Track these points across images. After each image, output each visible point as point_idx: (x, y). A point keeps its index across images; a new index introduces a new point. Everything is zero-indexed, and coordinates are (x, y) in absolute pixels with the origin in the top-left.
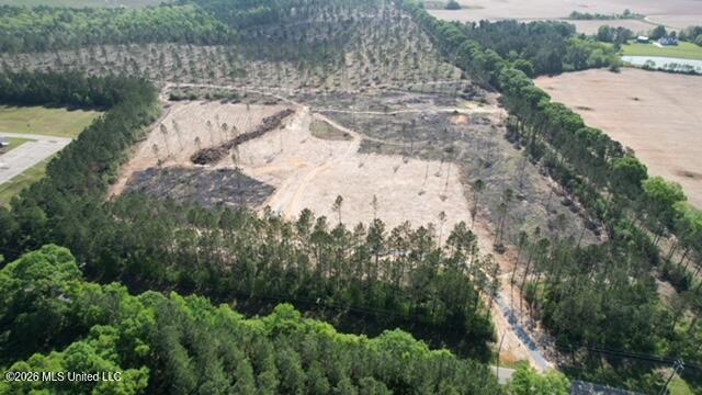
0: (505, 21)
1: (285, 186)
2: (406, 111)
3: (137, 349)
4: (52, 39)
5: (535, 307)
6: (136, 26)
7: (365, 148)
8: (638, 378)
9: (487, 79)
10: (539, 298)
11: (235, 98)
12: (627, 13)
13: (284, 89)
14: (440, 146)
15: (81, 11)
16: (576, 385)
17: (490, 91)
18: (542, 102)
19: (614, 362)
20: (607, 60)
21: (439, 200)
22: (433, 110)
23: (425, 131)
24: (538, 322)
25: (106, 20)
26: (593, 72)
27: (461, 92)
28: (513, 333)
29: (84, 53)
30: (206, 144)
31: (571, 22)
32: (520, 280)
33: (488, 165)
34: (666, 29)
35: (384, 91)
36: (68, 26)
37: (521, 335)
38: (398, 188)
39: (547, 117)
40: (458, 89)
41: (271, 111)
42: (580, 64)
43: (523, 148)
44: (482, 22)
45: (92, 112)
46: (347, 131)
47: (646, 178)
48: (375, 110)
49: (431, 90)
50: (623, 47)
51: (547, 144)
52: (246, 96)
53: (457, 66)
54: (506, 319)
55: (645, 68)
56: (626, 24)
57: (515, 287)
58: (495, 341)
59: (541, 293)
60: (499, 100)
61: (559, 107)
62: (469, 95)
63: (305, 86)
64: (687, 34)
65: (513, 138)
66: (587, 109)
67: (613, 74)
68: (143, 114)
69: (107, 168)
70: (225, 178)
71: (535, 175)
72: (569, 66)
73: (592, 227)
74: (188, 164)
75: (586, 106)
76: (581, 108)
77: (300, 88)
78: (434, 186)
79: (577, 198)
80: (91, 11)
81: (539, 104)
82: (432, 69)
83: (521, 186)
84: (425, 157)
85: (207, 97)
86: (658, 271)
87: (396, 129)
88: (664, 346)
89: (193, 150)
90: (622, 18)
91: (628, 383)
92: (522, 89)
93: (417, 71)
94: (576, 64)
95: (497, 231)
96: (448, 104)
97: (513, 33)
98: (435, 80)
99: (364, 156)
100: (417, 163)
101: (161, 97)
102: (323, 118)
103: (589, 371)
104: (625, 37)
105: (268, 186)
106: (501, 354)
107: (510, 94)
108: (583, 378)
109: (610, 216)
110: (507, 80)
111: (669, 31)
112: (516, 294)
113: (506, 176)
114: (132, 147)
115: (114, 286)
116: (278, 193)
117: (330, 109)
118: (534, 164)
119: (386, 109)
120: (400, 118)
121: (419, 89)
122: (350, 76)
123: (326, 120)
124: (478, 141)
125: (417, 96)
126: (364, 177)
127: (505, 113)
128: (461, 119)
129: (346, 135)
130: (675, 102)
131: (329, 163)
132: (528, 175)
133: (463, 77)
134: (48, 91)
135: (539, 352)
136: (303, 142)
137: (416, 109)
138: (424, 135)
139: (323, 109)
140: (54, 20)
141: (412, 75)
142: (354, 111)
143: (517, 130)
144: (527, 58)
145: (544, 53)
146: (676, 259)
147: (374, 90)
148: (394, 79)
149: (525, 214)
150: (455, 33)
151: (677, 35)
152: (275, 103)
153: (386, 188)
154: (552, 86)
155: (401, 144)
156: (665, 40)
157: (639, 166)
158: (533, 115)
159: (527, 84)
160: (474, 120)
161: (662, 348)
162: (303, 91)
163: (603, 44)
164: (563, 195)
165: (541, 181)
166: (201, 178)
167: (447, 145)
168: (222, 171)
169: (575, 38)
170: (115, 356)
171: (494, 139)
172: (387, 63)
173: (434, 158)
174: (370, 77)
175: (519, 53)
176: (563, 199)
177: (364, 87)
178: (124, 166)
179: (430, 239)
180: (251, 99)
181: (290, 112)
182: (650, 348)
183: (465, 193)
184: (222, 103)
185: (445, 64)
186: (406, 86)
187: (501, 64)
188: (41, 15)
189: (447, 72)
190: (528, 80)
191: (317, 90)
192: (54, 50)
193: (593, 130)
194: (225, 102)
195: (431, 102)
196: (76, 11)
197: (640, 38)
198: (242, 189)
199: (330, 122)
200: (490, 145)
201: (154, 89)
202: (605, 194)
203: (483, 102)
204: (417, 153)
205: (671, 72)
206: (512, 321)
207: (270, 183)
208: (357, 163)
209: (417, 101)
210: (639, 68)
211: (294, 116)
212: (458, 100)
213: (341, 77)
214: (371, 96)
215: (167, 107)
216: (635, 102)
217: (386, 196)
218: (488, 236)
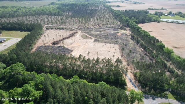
0: (131, 10)
1: (75, 50)
2: (106, 32)
3: (40, 86)
4: (16, 14)
5: (137, 78)
6: (37, 11)
7: (95, 41)
8: (161, 94)
9: (126, 24)
10: (137, 76)
11: (62, 29)
12: (162, 8)
13: (75, 27)
14: (114, 41)
15: (23, 7)
16: (146, 96)
17: (127, 27)
19: (155, 90)
20: (157, 20)
21: (113, 53)
22: (113, 32)
23: (110, 37)
24: (137, 82)
25: (29, 10)
26: (153, 23)
27: (120, 28)
28: (131, 84)
29: (24, 18)
30: (55, 40)
31: (148, 10)
32: (133, 72)
33: (126, 45)
34: (172, 12)
35: (100, 27)
36: (20, 11)
37: (133, 84)
38: (103, 51)
39: (141, 33)
40: (119, 27)
41: (72, 32)
42: (150, 21)
43: (135, 41)
44: (125, 10)
45: (27, 32)
46: (91, 37)
47: (165, 48)
48: (98, 32)
49: (112, 27)
50: (161, 17)
51: (141, 40)
52: (65, 28)
53: (119, 21)
54: (129, 81)
55: (166, 22)
56: (162, 11)
57: (132, 73)
58: (126, 85)
59: (138, 75)
60: (129, 29)
61: (144, 31)
62: (122, 28)
63: (80, 26)
64: (177, 14)
65: (132, 39)
66: (151, 32)
67: (158, 23)
68: (39, 33)
69: (31, 46)
70: (60, 48)
71: (138, 47)
72: (147, 21)
73: (151, 60)
74: (51, 45)
76: (150, 31)
78: (112, 50)
79: (148, 53)
80: (26, 7)
81: (139, 30)
82: (112, 22)
83: (134, 50)
84: (110, 43)
85: (56, 29)
86: (167, 70)
87: (103, 36)
89: (52, 41)
90: (161, 9)
91: (158, 95)
92: (135, 27)
93: (109, 22)
95: (128, 60)
96: (116, 30)
97: (133, 13)
98: (113, 25)
99: (95, 43)
100: (108, 45)
101: (44, 29)
102: (85, 34)
103: (149, 92)
104: (161, 14)
105: (71, 50)
106: (128, 89)
107: (132, 28)
108: (148, 94)
109: (156, 57)
110: (131, 24)
111: (172, 13)
112: (132, 75)
113: (130, 48)
114: (37, 41)
116: (74, 51)
117: (87, 32)
118: (138, 45)
119: (101, 31)
120: (104, 34)
121: (109, 27)
122: (92, 24)
123: (86, 34)
124: (124, 39)
125: (108, 29)
126: (95, 48)
127: (130, 33)
128: (119, 34)
129: (90, 38)
130: (173, 30)
131: (86, 45)
132: (136, 47)
133: (120, 24)
134: (16, 27)
135: (137, 88)
136: (80, 39)
137: (108, 32)
139: (85, 32)
140: (17, 10)
141: (107, 23)
142: (93, 32)
143: (133, 37)
144: (136, 19)
145: (141, 18)
146: (171, 67)
147: (98, 27)
148: (103, 24)
149: (135, 57)
150: (118, 13)
151: (175, 14)
152: (73, 30)
153: (100, 50)
154: (143, 26)
155: (104, 40)
156: (171, 15)
157: (163, 45)
158: (137, 33)
159: (136, 25)
160: (123, 34)
161: (166, 87)
162: (80, 27)
163: (156, 16)
164: (144, 52)
165: (139, 49)
166: (54, 48)
167: (116, 40)
168: (60, 46)
169: (149, 15)
170: (34, 88)
171: (127, 39)
172: (101, 20)
173: (113, 43)
174: (97, 24)
175: (134, 18)
176: (144, 53)
177: (95, 26)
178: (35, 45)
180: (66, 29)
181: (76, 32)
182: (164, 87)
183: (120, 52)
184: (59, 30)
185: (116, 21)
186: (106, 26)
187: (130, 21)
188: (13, 9)
189: (116, 23)
190: (136, 24)
191: (83, 27)
192: (17, 17)
193: (152, 36)
194: (60, 30)
195: (112, 30)
196: (22, 7)
197: (165, 14)
198: (64, 51)
199: (87, 35)
200: (126, 40)
201: (42, 26)
202: (155, 52)
203: (125, 30)
204: (108, 42)
205: (173, 23)
206: (131, 81)
207: (72, 49)
208: (93, 45)
209: (109, 30)
210: (164, 22)
211: (78, 33)
212: (119, 29)
213: (89, 24)
214: (97, 29)
215: (45, 31)
216: (163, 30)
217: (100, 52)
218: (125, 62)
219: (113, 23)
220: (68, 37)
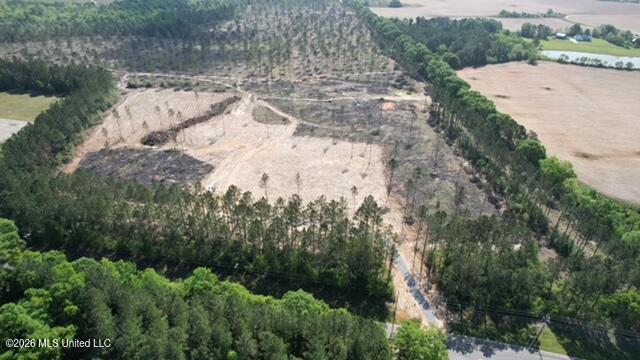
0: (439, 18)
1: (223, 165)
2: (341, 98)
3: (66, 309)
4: (23, 31)
5: (433, 272)
6: (102, 20)
7: (300, 131)
8: (515, 332)
9: (417, 70)
10: (437, 264)
11: (187, 86)
12: (550, 12)
13: (233, 78)
14: (368, 130)
15: (52, 5)
16: (460, 339)
17: (419, 80)
18: (462, 90)
19: (496, 320)
20: (526, 54)
21: (360, 177)
22: (365, 97)
23: (356, 116)
24: (434, 285)
25: (74, 13)
26: (512, 65)
27: (393, 82)
28: (410, 294)
29: (51, 44)
30: (155, 126)
31: (498, 20)
32: (422, 248)
33: (408, 147)
34: (582, 27)
35: (324, 80)
36: (38, 19)
37: (418, 296)
38: (324, 167)
39: (464, 104)
40: (391, 79)
41: (220, 98)
42: (503, 58)
43: (442, 132)
44: (418, 19)
45: (53, 98)
46: (286, 116)
47: (544, 157)
48: (314, 97)
49: (366, 79)
50: (542, 42)
51: (463, 128)
52: (197, 84)
53: (392, 58)
54: (406, 283)
55: (560, 61)
56: (547, 23)
57: (418, 254)
58: (393, 301)
59: (439, 260)
60: (426, 89)
61: (475, 95)
62: (400, 84)
63: (253, 75)
64: (600, 31)
65: (434, 123)
66: (504, 97)
67: (531, 66)
68: (100, 100)
69: (62, 149)
70: (170, 158)
71: (450, 156)
72: (492, 59)
73: (493, 201)
74: (138, 146)
75: (503, 94)
76: (499, 96)
77: (248, 77)
78: (358, 166)
79: (484, 176)
80: (62, 5)
81: (459, 93)
82: (369, 61)
83: (436, 165)
84: (353, 140)
85: (162, 85)
86: (546, 239)
87: (330, 114)
88: (539, 304)
89: (143, 133)
90: (545, 16)
91: (505, 337)
92: (445, 78)
93: (357, 62)
94: (499, 58)
95: (408, 205)
96: (379, 92)
97: (446, 29)
98: (371, 70)
99: (298, 138)
100: (345, 145)
101: (119, 85)
102: (265, 104)
103: (473, 328)
104: (545, 33)
105: (208, 165)
106: (397, 313)
107: (434, 83)
108: (468, 334)
109: (510, 191)
110: (433, 70)
111: (584, 28)
112: (418, 261)
113: (424, 157)
114: (88, 130)
115: (53, 253)
116: (216, 171)
117: (274, 96)
118: (450, 145)
119: (321, 96)
120: (335, 104)
121: (356, 79)
122: (295, 67)
123: (268, 106)
124: (402, 125)
125: (352, 85)
126: (296, 157)
127: (429, 100)
128: (389, 105)
129: (285, 120)
130: (581, 91)
131: (265, 145)
132: (443, 155)
133: (396, 69)
134: (12, 78)
135: (431, 311)
136: (245, 126)
137: (350, 97)
138: (355, 120)
139: (266, 96)
140: (25, 14)
141: (351, 66)
142: (295, 98)
143: (439, 115)
144: (455, 51)
145: (470, 46)
146: (563, 229)
147: (315, 79)
149: (435, 190)
150: (392, 28)
151: (591, 33)
152: (224, 91)
153: (314, 167)
154: (476, 76)
155: (332, 128)
156: (580, 37)
157: (539, 147)
158: (450, 102)
159: (449, 74)
160: (401, 106)
162: (250, 80)
163: (525, 39)
164: (471, 173)
165: (454, 161)
166: (148, 158)
167: (374, 129)
168: (168, 152)
169: (500, 35)
170: (45, 315)
171: (415, 124)
172: (327, 55)
173: (361, 141)
174: (312, 68)
175: (448, 46)
176: (471, 176)
177: (306, 77)
178: (79, 147)
179: (341, 211)
180: (201, 87)
181: (236, 99)
182: (527, 306)
183: (384, 172)
184: (175, 90)
185: (382, 56)
186: (344, 76)
187: (429, 56)
188: (13, 9)
189: (383, 63)
190: (452, 71)
191: (264, 79)
192: (23, 41)
193: (503, 115)
194: (178, 90)
195: (365, 90)
196: (47, 5)
197: (559, 34)
198: (182, 168)
199: (272, 108)
200: (412, 128)
201: (111, 78)
202: (508, 171)
203: (411, 90)
204: (346, 136)
205: (582, 65)
206: (411, 283)
207: (210, 163)
208: (291, 145)
209: (352, 90)
210: (554, 61)
211: (239, 103)
212: (389, 88)
213: (286, 68)
214: (312, 85)
215: (124, 94)
216: (548, 92)
217: (312, 175)
218: (400, 210)
219: (373, 63)
220: (202, 115)
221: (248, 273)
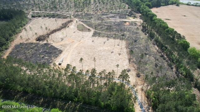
1: (66, 50)
2: (109, 21)
5: (150, 101)
7: (95, 35)
9: (136, 9)
10: (151, 97)
11: (53, 16)
13: (70, 13)
14: (120, 34)
17: (137, 13)
18: (154, 18)
20: (175, 2)
21: (118, 55)
22: (118, 20)
24: (151, 107)
26: (170, 6)
27: (128, 14)
30: (41, 34)
32: (145, 89)
33: (135, 41)
35: (103, 13)
38: (104, 51)
39: (155, 23)
40: (127, 12)
41: (65, 21)
42: (167, 4)
43: (148, 35)
48: (99, 20)
49: (118, 13)
51: (156, 33)
52: (57, 15)
53: (127, 4)
54: (139, 106)
55: (188, 4)
57: (143, 92)
60: (140, 16)
61: (160, 20)
62: (130, 15)
63: (77, 11)
65: (144, 31)
66: (169, 20)
67: (177, 7)
70: (46, 47)
71: (151, 45)
72: (163, 4)
73: (170, 66)
74: (35, 41)
75: (168, 18)
76: (167, 19)
77: (75, 12)
78: (117, 50)
79: (165, 54)
81: (153, 19)
83: (146, 49)
84: (114, 38)
85: (44, 16)
86: (193, 84)
87: (106, 27)
92: (148, 13)
93: (114, 6)
94: (165, 4)
95: (138, 68)
96: (123, 18)
98: (120, 9)
99: (94, 38)
100: (112, 40)
101: (28, 16)
102: (82, 23)
105: (60, 50)
107: (143, 15)
109: (177, 62)
110: (143, 10)
112: (143, 95)
113: (142, 46)
114: (16, 35)
116: (63, 53)
117: (85, 20)
118: (151, 40)
119: (103, 20)
120: (107, 23)
121: (114, 13)
122: (92, 8)
123: (83, 24)
124: (133, 32)
125: (113, 15)
126: (93, 46)
127: (142, 21)
128: (127, 23)
129: (89, 29)
131: (82, 41)
132: (149, 45)
133: (128, 8)
136: (74, 32)
137: (112, 20)
138: (115, 29)
139: (82, 20)
141: (112, 7)
142: (93, 21)
143: (146, 27)
144: (149, 2)
147: (99, 13)
148: (106, 9)
149: (147, 61)
152: (67, 18)
153: (100, 51)
154: (158, 11)
155: (107, 33)
160: (131, 24)
164: (160, 53)
165: (153, 48)
166: (38, 47)
167: (122, 33)
168: (45, 44)
171: (138, 31)
172: (104, 3)
173: (118, 39)
174: (98, 8)
176: (160, 54)
177: (96, 12)
178: (12, 43)
180: (59, 16)
181: (71, 21)
183: (127, 52)
184: (49, 18)
185: (123, 3)
186: (110, 11)
187: (141, 4)
189: (124, 6)
190: (150, 10)
191: (81, 13)
193: (171, 29)
194: (50, 18)
195: (118, 17)
198: (51, 52)
199: (84, 25)
200: (137, 33)
203: (135, 17)
204: (112, 36)
205: (196, 6)
207: (61, 49)
208: (91, 41)
209: (113, 17)
210: (185, 4)
211: (72, 22)
212: (127, 16)
213: (89, 8)
214: (98, 15)
215: (30, 20)
216: (184, 17)
217: (100, 54)
218: (134, 70)
219: (120, 6)
220: (59, 28)
221: (75, 102)
